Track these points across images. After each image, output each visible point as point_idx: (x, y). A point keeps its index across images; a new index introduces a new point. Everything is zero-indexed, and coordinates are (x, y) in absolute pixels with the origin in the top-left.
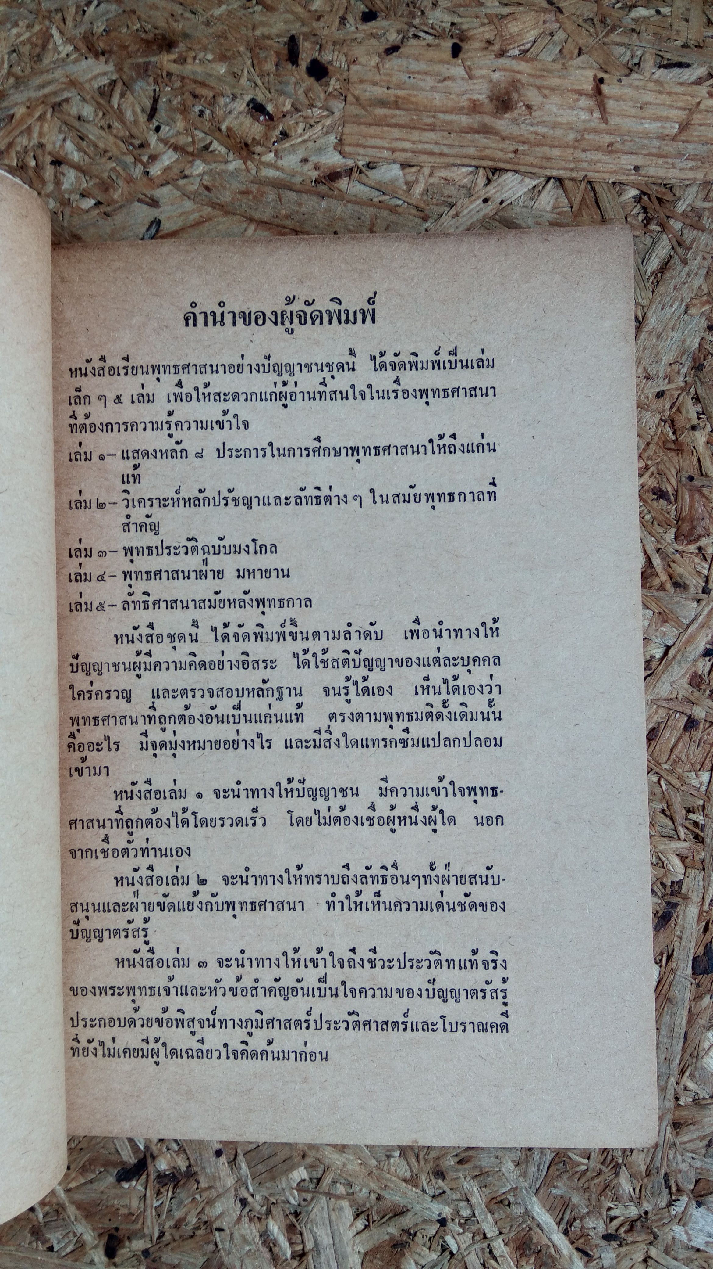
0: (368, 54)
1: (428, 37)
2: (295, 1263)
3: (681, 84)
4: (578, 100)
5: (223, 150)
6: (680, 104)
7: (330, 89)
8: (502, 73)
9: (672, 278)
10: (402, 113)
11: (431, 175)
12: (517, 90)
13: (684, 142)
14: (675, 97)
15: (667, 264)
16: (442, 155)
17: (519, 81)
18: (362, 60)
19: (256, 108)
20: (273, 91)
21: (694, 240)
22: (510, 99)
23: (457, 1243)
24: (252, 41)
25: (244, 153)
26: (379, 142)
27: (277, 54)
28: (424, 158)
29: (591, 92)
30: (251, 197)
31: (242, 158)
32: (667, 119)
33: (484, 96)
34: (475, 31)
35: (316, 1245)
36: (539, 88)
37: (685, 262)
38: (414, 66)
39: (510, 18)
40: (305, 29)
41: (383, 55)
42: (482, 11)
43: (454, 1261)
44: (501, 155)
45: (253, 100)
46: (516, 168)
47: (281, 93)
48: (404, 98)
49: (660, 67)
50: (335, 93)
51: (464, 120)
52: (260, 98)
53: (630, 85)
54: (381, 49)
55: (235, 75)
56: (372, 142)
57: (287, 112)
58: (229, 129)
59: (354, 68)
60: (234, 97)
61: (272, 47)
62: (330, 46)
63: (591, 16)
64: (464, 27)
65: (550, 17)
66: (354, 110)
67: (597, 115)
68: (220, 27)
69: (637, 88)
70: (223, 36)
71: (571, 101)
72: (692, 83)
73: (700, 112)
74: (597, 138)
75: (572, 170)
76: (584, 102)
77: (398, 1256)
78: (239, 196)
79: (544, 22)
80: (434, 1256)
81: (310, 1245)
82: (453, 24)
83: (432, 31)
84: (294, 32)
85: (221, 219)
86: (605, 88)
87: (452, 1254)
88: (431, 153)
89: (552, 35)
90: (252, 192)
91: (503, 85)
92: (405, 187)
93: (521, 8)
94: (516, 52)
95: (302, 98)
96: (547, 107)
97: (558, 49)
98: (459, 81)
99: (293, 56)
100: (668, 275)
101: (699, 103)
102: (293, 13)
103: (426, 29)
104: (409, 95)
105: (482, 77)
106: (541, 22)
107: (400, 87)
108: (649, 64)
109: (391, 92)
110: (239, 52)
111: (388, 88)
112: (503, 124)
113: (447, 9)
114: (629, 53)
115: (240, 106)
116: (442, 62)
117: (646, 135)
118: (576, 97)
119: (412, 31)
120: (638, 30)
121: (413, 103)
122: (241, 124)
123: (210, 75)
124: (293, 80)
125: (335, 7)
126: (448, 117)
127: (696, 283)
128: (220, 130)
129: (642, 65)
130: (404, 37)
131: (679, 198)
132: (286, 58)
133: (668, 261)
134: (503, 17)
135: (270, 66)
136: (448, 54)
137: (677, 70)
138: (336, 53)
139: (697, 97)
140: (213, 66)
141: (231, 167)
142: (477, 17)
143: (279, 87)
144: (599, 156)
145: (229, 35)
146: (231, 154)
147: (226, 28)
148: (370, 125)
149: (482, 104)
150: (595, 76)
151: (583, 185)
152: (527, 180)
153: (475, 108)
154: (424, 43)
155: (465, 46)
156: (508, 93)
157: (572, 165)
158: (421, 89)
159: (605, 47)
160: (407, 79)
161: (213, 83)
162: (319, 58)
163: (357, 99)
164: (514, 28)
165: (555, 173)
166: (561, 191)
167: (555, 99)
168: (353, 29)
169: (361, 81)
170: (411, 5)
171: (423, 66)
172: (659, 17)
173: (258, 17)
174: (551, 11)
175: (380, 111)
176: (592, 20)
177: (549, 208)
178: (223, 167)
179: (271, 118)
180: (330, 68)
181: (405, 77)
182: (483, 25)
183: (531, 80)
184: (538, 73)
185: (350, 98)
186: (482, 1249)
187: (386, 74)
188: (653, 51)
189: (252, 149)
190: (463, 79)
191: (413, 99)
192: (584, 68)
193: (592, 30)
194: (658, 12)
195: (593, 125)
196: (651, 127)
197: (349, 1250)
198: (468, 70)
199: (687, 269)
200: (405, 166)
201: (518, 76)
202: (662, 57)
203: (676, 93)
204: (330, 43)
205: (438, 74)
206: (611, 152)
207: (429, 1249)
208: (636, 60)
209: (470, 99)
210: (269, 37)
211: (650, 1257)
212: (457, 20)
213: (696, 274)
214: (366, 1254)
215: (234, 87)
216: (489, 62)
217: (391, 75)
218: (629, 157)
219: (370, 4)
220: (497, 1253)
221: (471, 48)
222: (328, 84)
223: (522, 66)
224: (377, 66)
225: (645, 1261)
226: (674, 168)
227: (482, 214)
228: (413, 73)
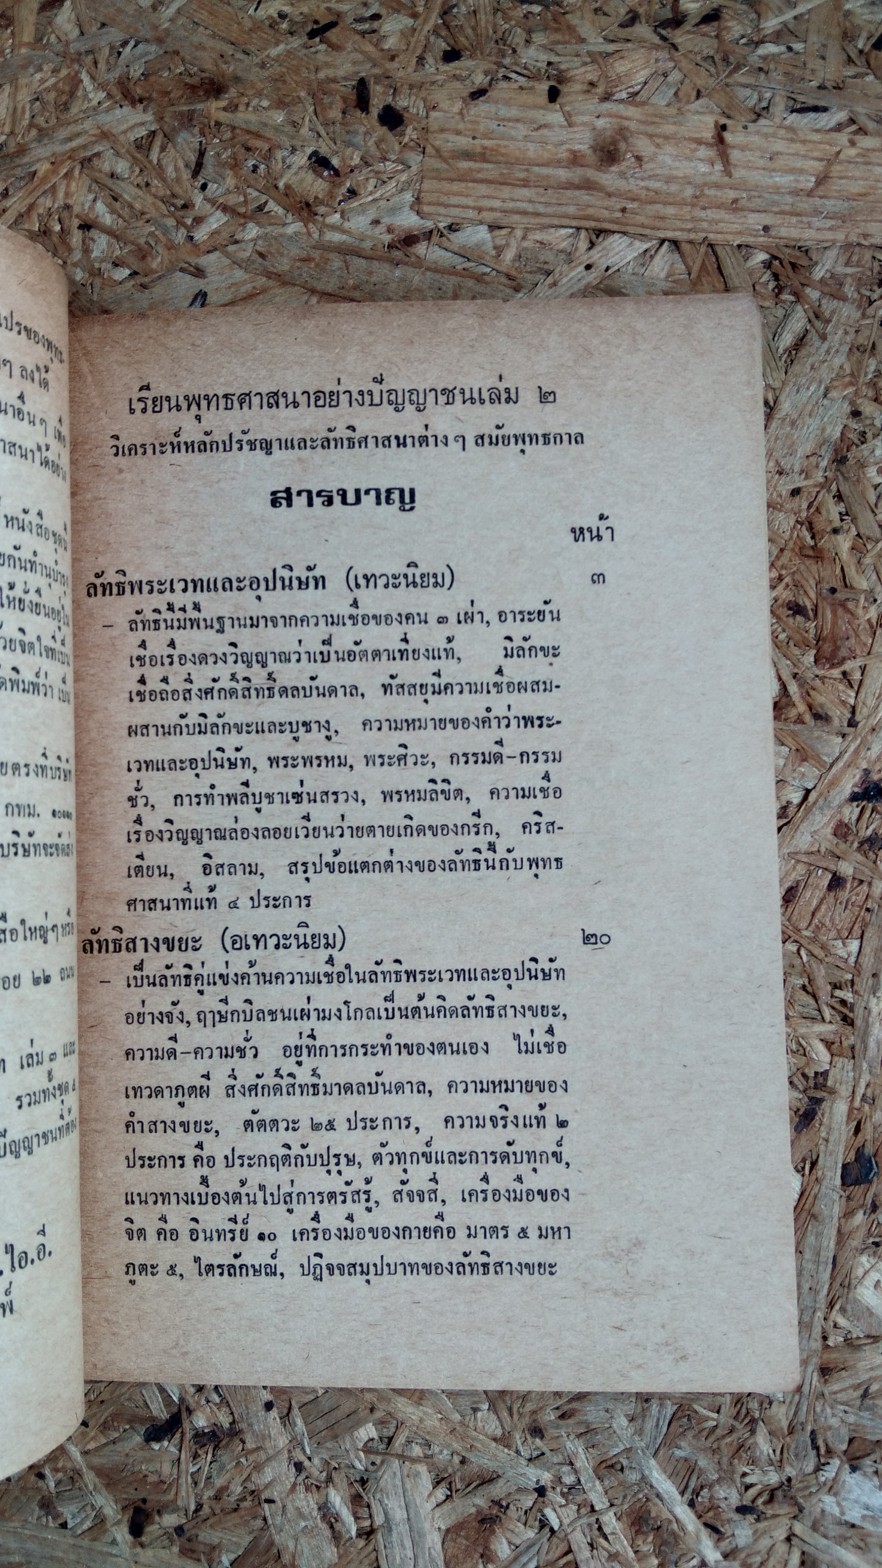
0: (451, 99)
1: (521, 78)
2: (361, 1543)
3: (817, 131)
4: (696, 150)
5: (280, 211)
6: (816, 154)
7: (406, 139)
8: (607, 120)
9: (808, 356)
10: (490, 166)
11: (524, 238)
12: (625, 139)
13: (821, 197)
14: (811, 146)
15: (802, 339)
16: (537, 214)
17: (626, 129)
18: (444, 105)
19: (320, 162)
20: (338, 142)
21: (833, 312)
22: (617, 150)
23: (559, 1518)
24: (315, 84)
25: (305, 214)
26: (464, 201)
27: (344, 100)
28: (516, 218)
29: (712, 141)
30: (312, 265)
31: (302, 220)
32: (801, 171)
33: (586, 146)
34: (576, 72)
35: (387, 1519)
36: (651, 136)
37: (823, 337)
38: (504, 112)
39: (616, 56)
40: (377, 71)
41: (468, 100)
42: (584, 48)
43: (555, 1540)
44: (606, 214)
45: (315, 153)
46: (623, 229)
47: (349, 144)
48: (492, 150)
49: (792, 112)
50: (412, 144)
51: (563, 174)
52: (324, 151)
53: (758, 133)
54: (466, 93)
55: (294, 124)
56: (454, 200)
57: (356, 167)
58: (287, 187)
59: (433, 114)
60: (294, 150)
61: (338, 91)
62: (406, 90)
63: (711, 53)
64: (563, 67)
65: (663, 55)
66: (434, 163)
67: (719, 167)
68: (277, 69)
69: (766, 136)
70: (280, 79)
71: (687, 151)
72: (831, 130)
73: (841, 162)
74: (719, 194)
75: (689, 230)
76: (704, 152)
77: (487, 1533)
78: (298, 264)
79: (657, 61)
80: (531, 1534)
81: (379, 1520)
82: (549, 64)
83: (525, 72)
84: (363, 74)
85: (278, 291)
86: (728, 136)
87: (552, 1531)
88: (525, 213)
89: (665, 75)
90: (314, 259)
91: (608, 133)
92: (494, 253)
93: (629, 45)
94: (624, 95)
95: (373, 150)
96: (660, 158)
97: (673, 91)
98: (557, 129)
99: (362, 101)
100: (803, 352)
101: (838, 153)
102: (363, 52)
103: (518, 69)
104: (499, 145)
105: (584, 124)
106: (652, 61)
107: (486, 136)
108: (779, 107)
109: (476, 142)
110: (299, 97)
111: (474, 138)
112: (609, 178)
113: (544, 47)
114: (756, 96)
115: (301, 159)
116: (536, 107)
117: (777, 190)
118: (694, 146)
119: (502, 72)
120: (766, 69)
121: (503, 155)
122: (302, 180)
123: (265, 125)
124: (363, 129)
125: (412, 45)
126: (544, 171)
127: (837, 361)
128: (276, 187)
129: (771, 109)
130: (492, 79)
131: (816, 263)
132: (354, 103)
133: (804, 336)
134: (609, 55)
135: (335, 114)
136: (543, 99)
137: (812, 115)
138: (413, 98)
139: (836, 145)
140: (270, 113)
141: (290, 230)
142: (577, 55)
143: (347, 138)
144: (721, 214)
145: (288, 79)
146: (290, 215)
147: (284, 70)
148: (453, 180)
149: (583, 156)
150: (716, 122)
151: (703, 249)
152: (637, 243)
153: (575, 160)
154: (516, 86)
155: (564, 89)
156: (614, 142)
157: (690, 226)
158: (512, 139)
159: (728, 89)
160: (495, 127)
161: (269, 133)
162: (393, 104)
163: (438, 150)
164: (620, 67)
165: (669, 234)
166: (676, 256)
167: (669, 149)
168: (433, 70)
169: (442, 130)
170: (500, 42)
171: (514, 112)
172: (791, 54)
173: (321, 57)
174: (663, 48)
175: (464, 165)
176: (712, 57)
177: (663, 275)
178: (281, 230)
179: (337, 173)
180: (406, 115)
181: (493, 125)
182: (585, 64)
183: (642, 128)
184: (650, 119)
185: (429, 149)
186: (590, 1525)
187: (473, 122)
188: (784, 93)
189: (314, 209)
190: (561, 126)
191: (503, 151)
192: (703, 113)
193: (712, 70)
194: (790, 49)
195: (713, 178)
196: (784, 180)
197: (427, 1525)
198: (568, 116)
199: (826, 346)
200: (493, 227)
201: (626, 123)
202: (795, 100)
203: (810, 142)
204: (406, 87)
205: (533, 122)
206: (736, 210)
207: (525, 1524)
208: (764, 104)
209: (569, 150)
210: (334, 80)
211: (794, 1535)
212: (554, 59)
213: (837, 351)
214: (448, 1531)
215: (293, 138)
216: (592, 107)
217: (476, 122)
218: (756, 215)
219: (452, 42)
220: (607, 1530)
221: (572, 92)
222: (403, 134)
223: (631, 111)
224: (461, 113)
225: (788, 1539)
226: (810, 227)
227: (584, 282)
228: (504, 120)
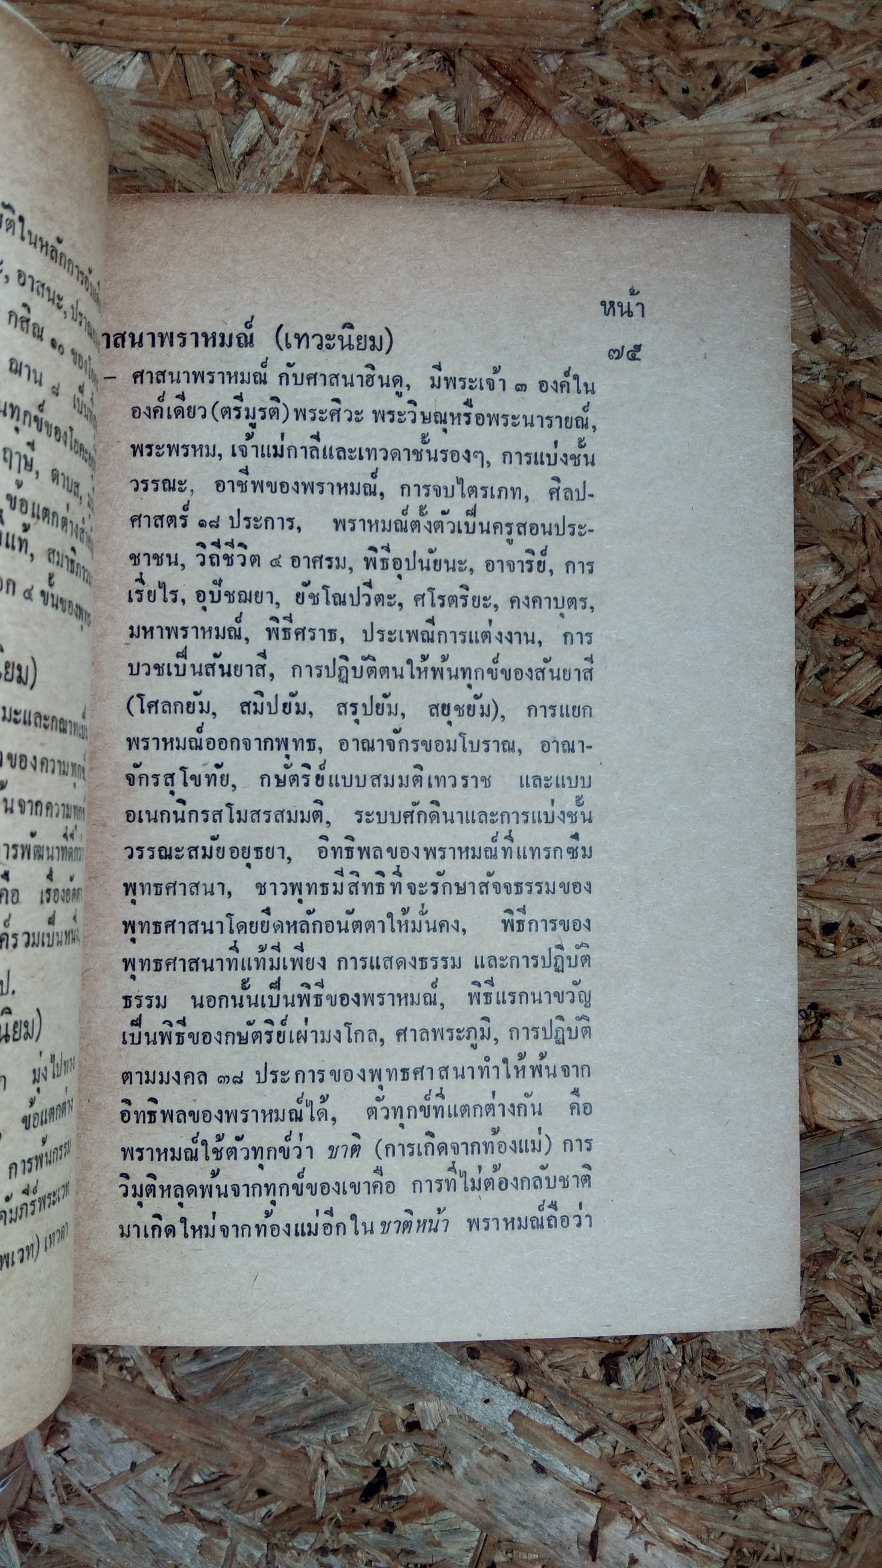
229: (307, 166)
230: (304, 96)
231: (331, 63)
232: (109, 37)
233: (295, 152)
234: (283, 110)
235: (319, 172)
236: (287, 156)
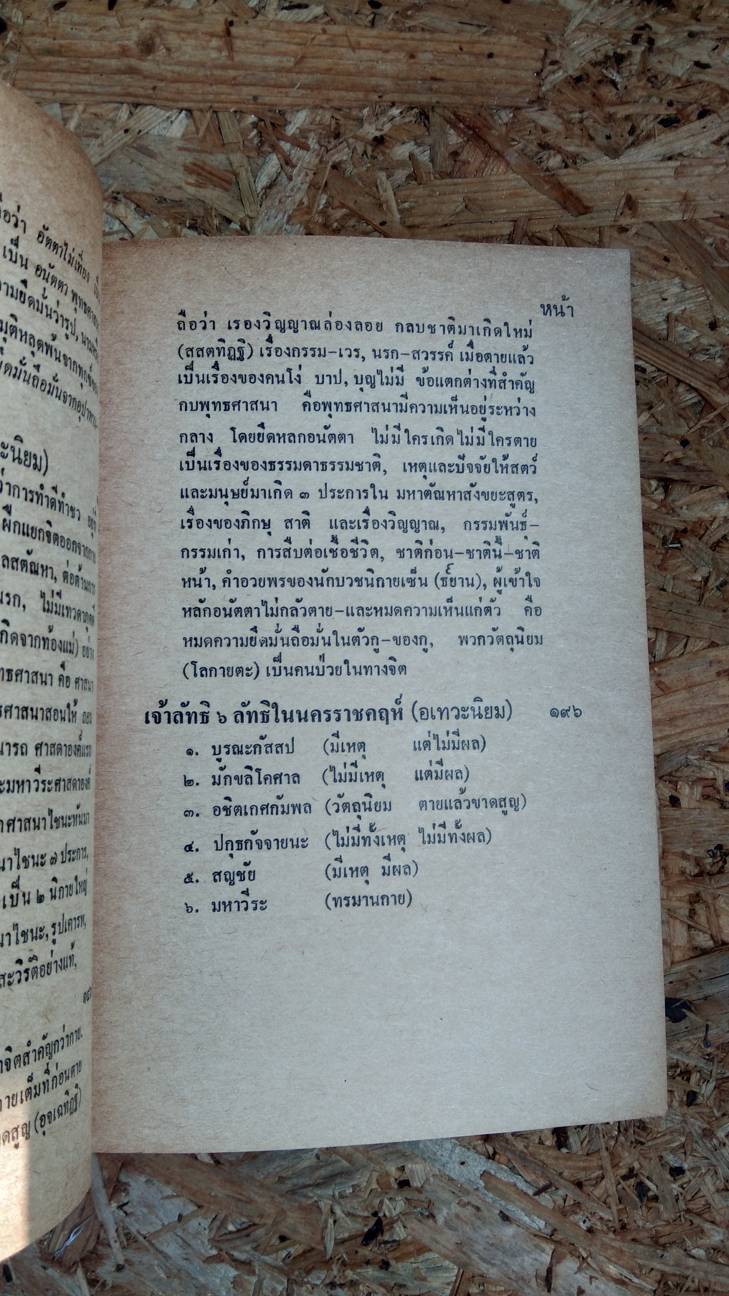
229: (315, 197)
230: (312, 143)
231: (333, 117)
232: (160, 99)
233: (306, 186)
234: (296, 154)
235: (324, 201)
236: (299, 189)
